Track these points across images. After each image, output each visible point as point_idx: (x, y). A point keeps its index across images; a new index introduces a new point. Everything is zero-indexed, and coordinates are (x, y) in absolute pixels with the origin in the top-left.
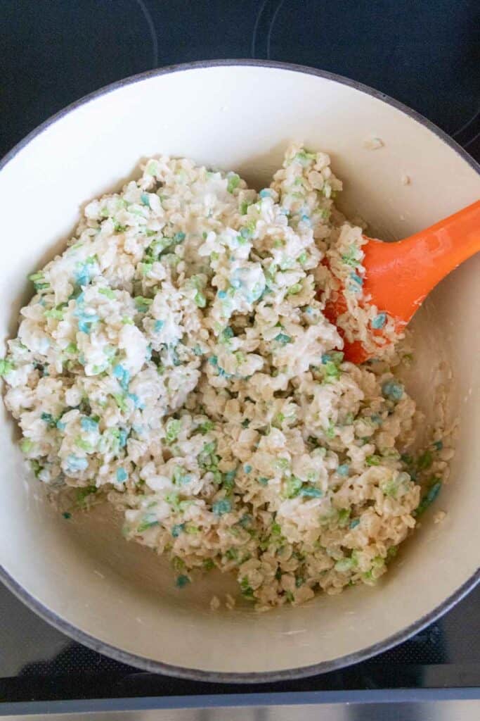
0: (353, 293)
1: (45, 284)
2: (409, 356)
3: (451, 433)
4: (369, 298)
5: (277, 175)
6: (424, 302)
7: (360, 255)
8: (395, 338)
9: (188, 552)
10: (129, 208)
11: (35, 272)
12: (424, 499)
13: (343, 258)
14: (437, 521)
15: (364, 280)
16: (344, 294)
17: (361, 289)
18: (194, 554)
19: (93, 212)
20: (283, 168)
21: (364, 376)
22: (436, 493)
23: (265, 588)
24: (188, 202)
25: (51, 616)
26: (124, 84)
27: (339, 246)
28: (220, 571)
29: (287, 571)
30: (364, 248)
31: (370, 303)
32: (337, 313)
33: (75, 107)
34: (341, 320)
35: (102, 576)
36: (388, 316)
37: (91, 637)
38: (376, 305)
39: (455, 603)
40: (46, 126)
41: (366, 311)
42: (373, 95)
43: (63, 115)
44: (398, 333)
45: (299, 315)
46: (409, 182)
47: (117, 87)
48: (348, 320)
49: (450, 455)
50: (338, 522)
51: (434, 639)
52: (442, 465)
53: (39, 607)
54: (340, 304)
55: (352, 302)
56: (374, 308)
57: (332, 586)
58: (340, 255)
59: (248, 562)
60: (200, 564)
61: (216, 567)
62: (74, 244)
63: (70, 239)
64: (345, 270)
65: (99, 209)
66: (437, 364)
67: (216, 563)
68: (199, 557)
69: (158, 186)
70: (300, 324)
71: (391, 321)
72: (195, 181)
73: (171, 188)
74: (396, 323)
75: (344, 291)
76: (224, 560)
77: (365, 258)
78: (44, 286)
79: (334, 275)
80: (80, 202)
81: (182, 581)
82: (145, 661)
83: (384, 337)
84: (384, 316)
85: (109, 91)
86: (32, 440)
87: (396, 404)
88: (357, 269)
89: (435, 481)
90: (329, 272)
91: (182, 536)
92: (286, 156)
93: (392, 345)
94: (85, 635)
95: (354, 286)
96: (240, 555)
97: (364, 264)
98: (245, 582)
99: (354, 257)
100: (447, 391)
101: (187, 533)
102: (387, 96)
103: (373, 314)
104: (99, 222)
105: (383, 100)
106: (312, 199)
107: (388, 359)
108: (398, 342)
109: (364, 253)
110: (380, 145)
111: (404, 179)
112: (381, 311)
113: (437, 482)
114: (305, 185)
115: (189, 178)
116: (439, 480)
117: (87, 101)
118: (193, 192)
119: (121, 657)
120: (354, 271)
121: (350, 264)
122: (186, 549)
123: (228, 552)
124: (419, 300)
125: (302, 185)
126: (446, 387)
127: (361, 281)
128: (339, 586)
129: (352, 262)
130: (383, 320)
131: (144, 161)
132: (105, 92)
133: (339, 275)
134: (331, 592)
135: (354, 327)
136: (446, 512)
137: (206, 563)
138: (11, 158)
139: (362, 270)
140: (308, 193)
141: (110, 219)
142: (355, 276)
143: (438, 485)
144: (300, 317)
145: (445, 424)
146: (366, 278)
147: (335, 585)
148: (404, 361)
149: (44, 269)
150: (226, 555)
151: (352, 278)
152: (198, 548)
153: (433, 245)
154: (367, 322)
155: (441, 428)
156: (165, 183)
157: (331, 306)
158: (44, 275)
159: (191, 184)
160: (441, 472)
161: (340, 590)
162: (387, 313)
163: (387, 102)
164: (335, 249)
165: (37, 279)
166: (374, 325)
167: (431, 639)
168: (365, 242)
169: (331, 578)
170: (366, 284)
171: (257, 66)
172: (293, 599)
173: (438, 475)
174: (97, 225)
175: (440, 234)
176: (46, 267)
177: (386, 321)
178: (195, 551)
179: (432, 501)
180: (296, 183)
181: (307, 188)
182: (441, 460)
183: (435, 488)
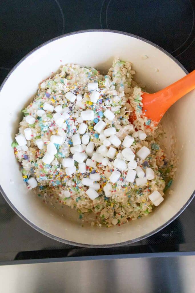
0: (138, 113)
1: (28, 113)
2: (161, 134)
3: (176, 162)
4: (144, 114)
5: (111, 69)
6: (164, 115)
7: (141, 99)
8: (154, 128)
9: (82, 207)
10: (57, 84)
11: (24, 109)
12: (166, 186)
13: (135, 100)
14: (170, 193)
15: (142, 108)
16: (135, 113)
17: (141, 111)
18: (84, 208)
19: (43, 86)
20: (113, 67)
21: (143, 143)
22: (171, 184)
23: (110, 218)
24: (78, 81)
25: (37, 228)
26: (53, 40)
27: (133, 95)
28: (94, 213)
29: (118, 212)
30: (142, 96)
31: (145, 116)
32: (134, 120)
33: (36, 50)
34: (135, 122)
35: (53, 216)
36: (151, 121)
37: (50, 234)
38: (147, 117)
39: (173, 220)
40: (26, 58)
41: (144, 119)
42: (143, 41)
43: (31, 53)
44: (155, 127)
45: (120, 121)
46: (158, 71)
47: (50, 42)
48: (137, 122)
49: (175, 170)
50: (135, 194)
51: (172, 235)
52: (173, 173)
53: (32, 225)
54: (134, 116)
55: (138, 116)
56: (146, 118)
57: (134, 217)
58: (134, 98)
59: (103, 210)
60: (87, 211)
61: (92, 212)
62: (37, 98)
63: (36, 96)
64: (136, 104)
65: (46, 85)
66: (171, 137)
67: (93, 211)
68: (86, 208)
69: (67, 75)
70: (120, 124)
71: (152, 122)
72: (80, 73)
73: (72, 75)
74: (154, 123)
75: (135, 112)
76: (96, 209)
77: (143, 100)
78: (28, 114)
79: (132, 106)
80: (39, 82)
81: (81, 217)
82: (69, 242)
83: (150, 128)
84: (150, 120)
85: (47, 43)
86: (26, 170)
87: (156, 152)
88: (140, 104)
89: (170, 179)
90: (130, 105)
91: (79, 201)
92: (113, 62)
93: (153, 131)
94: (48, 233)
95: (139, 110)
96: (101, 207)
97: (142, 102)
98: (103, 216)
99: (138, 99)
100: (175, 146)
101: (81, 200)
102: (148, 41)
103: (146, 120)
104: (46, 90)
105: (147, 42)
106: (124, 78)
107: (153, 136)
108: (155, 130)
109: (142, 98)
110: (147, 58)
111: (156, 70)
112: (149, 119)
113: (171, 180)
114: (121, 73)
115: (78, 72)
116: (172, 179)
117: (40, 48)
118: (80, 77)
119: (60, 240)
120: (139, 105)
121: (137, 102)
122: (81, 206)
123: (96, 206)
124: (162, 114)
125: (120, 74)
126: (174, 145)
127: (141, 108)
128: (136, 217)
129: (138, 101)
130: (150, 122)
131: (62, 67)
132: (46, 44)
133: (133, 106)
134: (133, 219)
135: (139, 125)
136: (173, 190)
137: (89, 210)
138: (14, 70)
139: (141, 104)
140: (122, 76)
141: (50, 89)
142: (139, 106)
143: (171, 181)
144: (120, 122)
145: (174, 159)
146: (143, 107)
147: (135, 217)
148: (159, 136)
149: (27, 108)
150: (96, 207)
151: (138, 107)
152: (86, 205)
153: (166, 95)
154: (144, 123)
155: (173, 160)
156: (69, 74)
157: (131, 117)
158: (27, 110)
159: (78, 74)
160: (173, 176)
161: (136, 219)
162: (151, 120)
163: (148, 43)
164: (132, 96)
165: (24, 112)
166: (146, 124)
167: (170, 235)
168: (142, 94)
169: (133, 214)
170: (143, 109)
171: (101, 31)
172: (120, 222)
173: (171, 177)
174: (45, 91)
175: (169, 91)
176: (28, 107)
177: (151, 122)
178: (84, 206)
179: (169, 187)
180: (118, 73)
181: (122, 74)
182: (172, 172)
183: (170, 182)
